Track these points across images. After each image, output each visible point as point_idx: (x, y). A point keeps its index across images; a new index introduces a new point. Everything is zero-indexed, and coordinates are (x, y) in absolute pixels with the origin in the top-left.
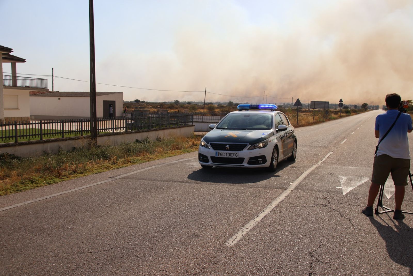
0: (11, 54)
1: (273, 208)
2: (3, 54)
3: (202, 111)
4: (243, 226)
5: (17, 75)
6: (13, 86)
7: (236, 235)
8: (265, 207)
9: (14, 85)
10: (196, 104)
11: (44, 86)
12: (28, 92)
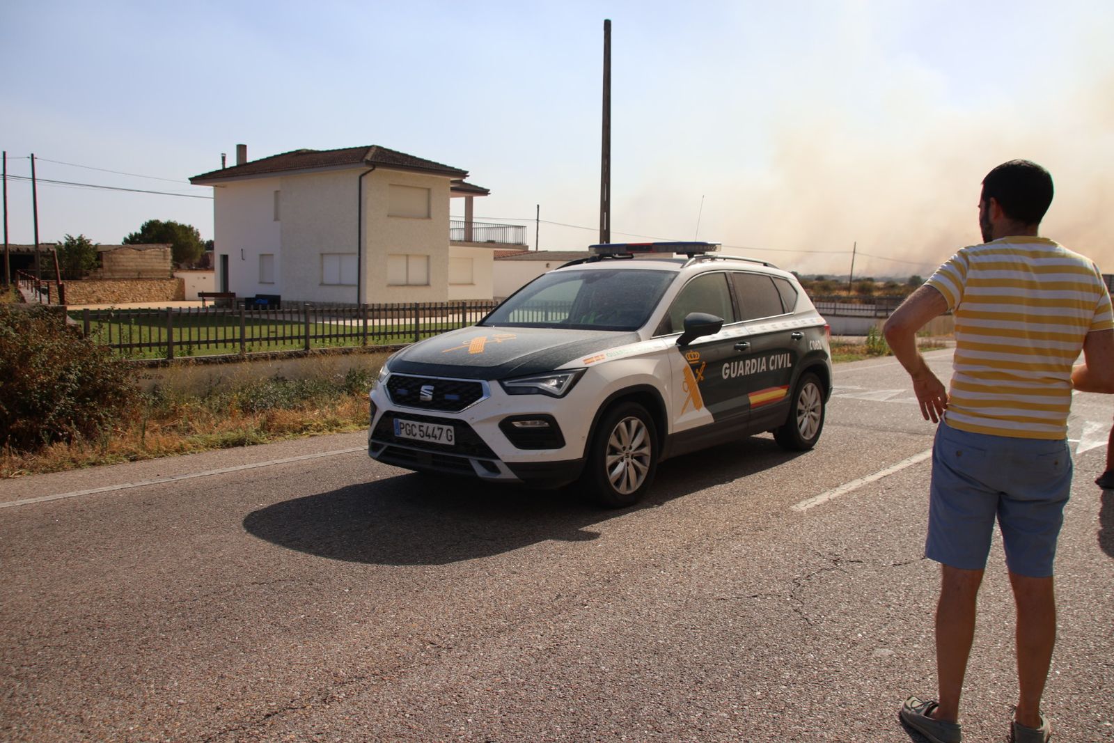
0: (466, 180)
1: (911, 464)
2: (452, 182)
3: (844, 294)
4: (837, 486)
5: (474, 220)
6: (466, 241)
7: (817, 497)
8: (896, 462)
9: (468, 240)
10: (836, 281)
11: (519, 241)
12: (490, 251)
